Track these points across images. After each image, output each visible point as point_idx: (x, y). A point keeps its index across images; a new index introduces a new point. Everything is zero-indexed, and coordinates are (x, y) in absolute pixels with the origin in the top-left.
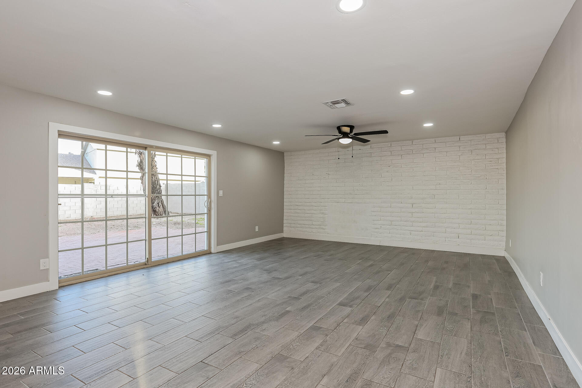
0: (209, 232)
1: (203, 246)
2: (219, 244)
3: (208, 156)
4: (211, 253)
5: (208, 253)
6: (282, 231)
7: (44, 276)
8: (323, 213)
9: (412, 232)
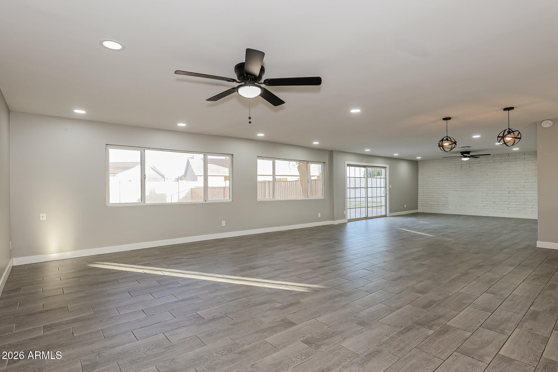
0: (386, 206)
1: (383, 213)
2: (390, 212)
3: (385, 168)
4: (387, 216)
5: (385, 216)
6: (417, 209)
7: (344, 217)
8: (446, 198)
9: (509, 208)
